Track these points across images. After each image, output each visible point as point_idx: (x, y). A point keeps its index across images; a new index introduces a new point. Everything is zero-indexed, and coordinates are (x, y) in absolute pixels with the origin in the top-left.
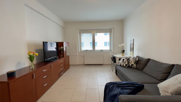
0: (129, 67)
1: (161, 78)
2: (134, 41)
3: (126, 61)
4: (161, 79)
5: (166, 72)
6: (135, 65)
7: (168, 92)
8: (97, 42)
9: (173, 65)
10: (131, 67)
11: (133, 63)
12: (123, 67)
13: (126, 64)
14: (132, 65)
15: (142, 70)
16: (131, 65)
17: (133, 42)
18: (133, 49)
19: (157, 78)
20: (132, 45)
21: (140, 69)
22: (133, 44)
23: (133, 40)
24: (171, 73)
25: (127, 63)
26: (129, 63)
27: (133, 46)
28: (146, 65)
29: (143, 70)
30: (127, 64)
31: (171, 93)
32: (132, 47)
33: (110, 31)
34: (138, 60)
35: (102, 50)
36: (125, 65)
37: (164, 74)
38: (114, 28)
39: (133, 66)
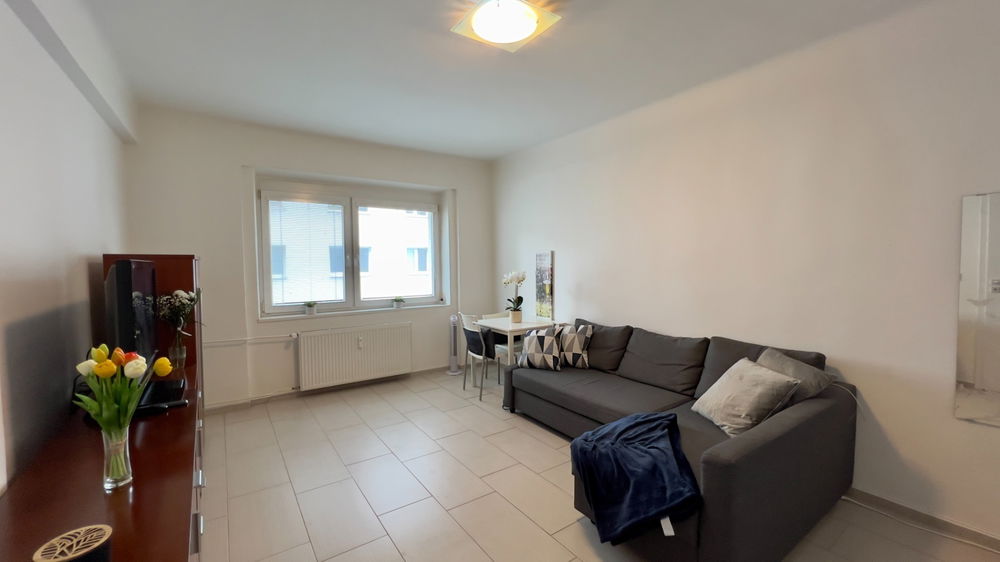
0: (566, 365)
1: (684, 384)
2: (556, 257)
3: (552, 344)
4: (685, 387)
5: (692, 364)
6: (585, 356)
7: (739, 416)
8: (367, 250)
9: (706, 341)
10: (574, 366)
11: (577, 349)
12: (545, 368)
13: (554, 357)
14: (576, 357)
15: (616, 369)
16: (570, 359)
17: (552, 264)
18: (552, 293)
19: (672, 387)
20: (548, 273)
21: (605, 368)
22: (552, 269)
23: (553, 253)
24: (706, 364)
25: (556, 353)
26: (562, 350)
27: (552, 280)
28: (624, 349)
29: (619, 370)
30: (557, 356)
31: (747, 415)
32: (547, 282)
33: (435, 203)
34: (592, 336)
35: (399, 301)
36: (551, 363)
37: (691, 370)
38: (454, 191)
39: (580, 361)
